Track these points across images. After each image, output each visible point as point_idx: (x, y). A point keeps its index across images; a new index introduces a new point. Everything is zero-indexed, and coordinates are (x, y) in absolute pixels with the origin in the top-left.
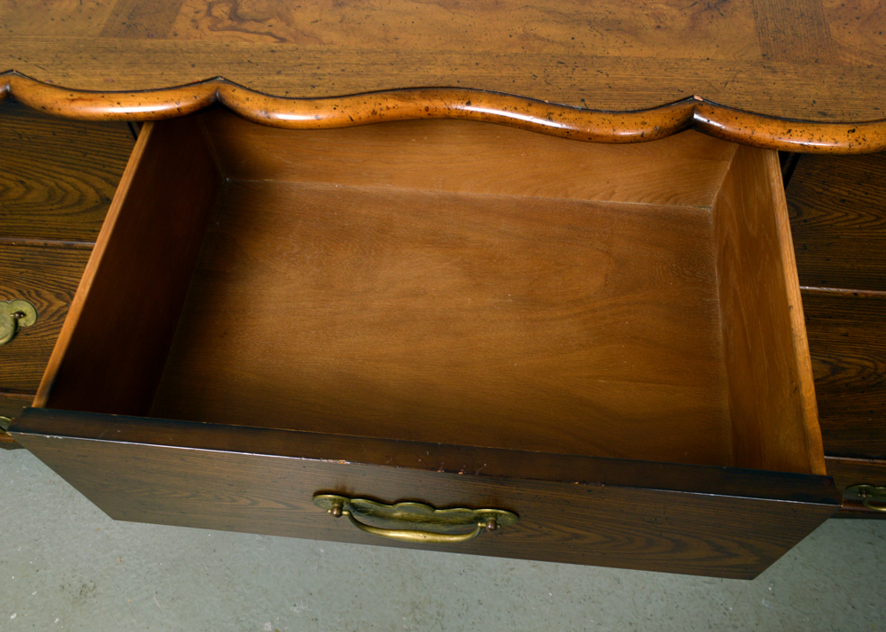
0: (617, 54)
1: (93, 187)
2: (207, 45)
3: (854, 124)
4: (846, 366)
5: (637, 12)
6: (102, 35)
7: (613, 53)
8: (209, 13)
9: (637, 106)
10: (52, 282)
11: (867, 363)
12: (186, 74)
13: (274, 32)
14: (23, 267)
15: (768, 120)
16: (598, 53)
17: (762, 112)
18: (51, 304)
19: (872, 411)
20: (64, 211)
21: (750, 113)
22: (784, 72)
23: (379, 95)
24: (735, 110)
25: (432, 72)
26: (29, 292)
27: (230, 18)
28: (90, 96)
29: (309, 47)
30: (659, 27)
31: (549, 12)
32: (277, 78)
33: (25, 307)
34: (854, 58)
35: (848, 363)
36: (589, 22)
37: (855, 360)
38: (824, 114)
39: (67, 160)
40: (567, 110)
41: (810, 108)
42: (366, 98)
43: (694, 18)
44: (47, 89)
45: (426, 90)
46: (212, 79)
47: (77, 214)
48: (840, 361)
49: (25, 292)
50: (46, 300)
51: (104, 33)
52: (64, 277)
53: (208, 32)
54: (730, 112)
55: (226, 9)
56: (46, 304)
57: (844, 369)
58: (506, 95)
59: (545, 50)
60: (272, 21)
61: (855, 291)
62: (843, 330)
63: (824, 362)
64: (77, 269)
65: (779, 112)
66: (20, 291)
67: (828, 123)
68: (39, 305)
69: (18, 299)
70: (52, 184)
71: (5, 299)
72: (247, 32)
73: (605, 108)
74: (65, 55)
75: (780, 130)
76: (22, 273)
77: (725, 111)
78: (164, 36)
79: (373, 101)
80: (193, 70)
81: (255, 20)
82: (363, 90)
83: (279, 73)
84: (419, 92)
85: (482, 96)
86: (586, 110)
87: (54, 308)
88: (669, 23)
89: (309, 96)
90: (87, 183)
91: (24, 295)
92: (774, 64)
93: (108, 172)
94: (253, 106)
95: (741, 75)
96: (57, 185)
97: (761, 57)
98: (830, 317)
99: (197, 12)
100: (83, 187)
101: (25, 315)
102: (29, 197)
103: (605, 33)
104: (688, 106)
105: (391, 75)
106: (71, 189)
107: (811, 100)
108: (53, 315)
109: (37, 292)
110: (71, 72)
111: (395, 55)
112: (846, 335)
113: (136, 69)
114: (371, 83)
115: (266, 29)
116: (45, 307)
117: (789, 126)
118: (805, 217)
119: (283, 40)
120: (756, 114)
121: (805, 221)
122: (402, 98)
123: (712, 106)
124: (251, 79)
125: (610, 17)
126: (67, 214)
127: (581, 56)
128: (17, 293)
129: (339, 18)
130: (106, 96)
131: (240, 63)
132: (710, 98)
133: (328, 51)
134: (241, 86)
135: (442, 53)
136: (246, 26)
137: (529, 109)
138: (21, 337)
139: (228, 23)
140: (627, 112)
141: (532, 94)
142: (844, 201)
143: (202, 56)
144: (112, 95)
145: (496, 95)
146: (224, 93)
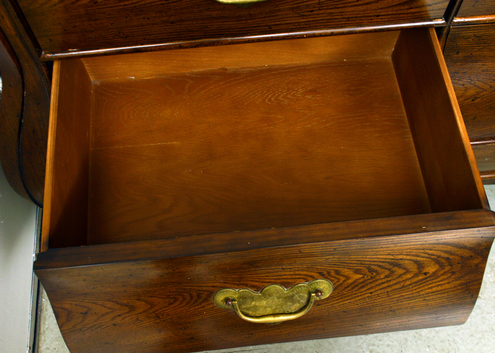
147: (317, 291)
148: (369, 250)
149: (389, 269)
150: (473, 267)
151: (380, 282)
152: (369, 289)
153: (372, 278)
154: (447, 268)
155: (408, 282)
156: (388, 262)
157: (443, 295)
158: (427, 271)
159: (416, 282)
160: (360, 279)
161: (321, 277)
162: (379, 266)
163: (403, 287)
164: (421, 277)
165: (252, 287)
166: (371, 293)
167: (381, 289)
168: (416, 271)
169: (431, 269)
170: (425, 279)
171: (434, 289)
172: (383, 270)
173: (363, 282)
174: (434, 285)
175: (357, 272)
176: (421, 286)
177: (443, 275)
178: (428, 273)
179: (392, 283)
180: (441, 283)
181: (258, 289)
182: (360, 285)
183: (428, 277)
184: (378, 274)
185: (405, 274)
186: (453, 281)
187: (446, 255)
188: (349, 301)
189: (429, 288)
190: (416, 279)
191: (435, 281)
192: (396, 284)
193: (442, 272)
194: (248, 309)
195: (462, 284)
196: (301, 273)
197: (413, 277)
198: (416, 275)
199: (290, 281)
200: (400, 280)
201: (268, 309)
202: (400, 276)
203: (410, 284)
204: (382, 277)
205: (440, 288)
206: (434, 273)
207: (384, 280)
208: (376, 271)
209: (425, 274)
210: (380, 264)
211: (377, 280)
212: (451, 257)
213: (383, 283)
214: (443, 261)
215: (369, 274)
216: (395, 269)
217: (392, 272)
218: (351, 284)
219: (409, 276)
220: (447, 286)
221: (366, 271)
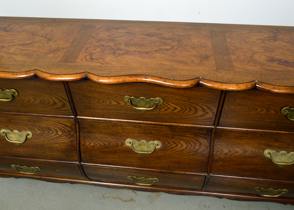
0: (182, 68)
1: (52, 99)
2: (84, 65)
3: (238, 84)
4: (248, 151)
5: (187, 59)
6: (59, 62)
7: (181, 68)
8: (85, 58)
9: (186, 79)
10: (38, 126)
11: (253, 150)
12: (79, 71)
13: (100, 62)
14: (30, 121)
15: (217, 83)
16: (177, 68)
17: (216, 81)
18: (37, 132)
19: (256, 164)
20: (44, 106)
21: (213, 81)
22: (221, 72)
23: (125, 76)
24: (209, 80)
25: (138, 71)
26: (31, 129)
27: (90, 59)
28: (56, 75)
29: (109, 65)
30: (192, 62)
31: (166, 59)
32: (101, 72)
33: (30, 133)
34: (238, 69)
35: (248, 150)
36: (176, 61)
37: (250, 149)
38: (230, 81)
39: (47, 92)
40: (169, 80)
41: (227, 80)
42: (122, 77)
43: (200, 61)
44: (45, 74)
45: (136, 75)
46: (85, 72)
47: (47, 107)
48: (246, 149)
49: (30, 128)
50: (35, 131)
51: (60, 62)
53: (85, 62)
54: (208, 81)
55: (89, 57)
56: (35, 132)
57: (247, 151)
58: (155, 76)
59: (165, 67)
60: (100, 60)
61: (247, 129)
62: (246, 141)
63: (242, 149)
64: (45, 122)
65: (220, 81)
66: (29, 128)
67: (231, 83)
68: (33, 132)
69: (28, 130)
70: (42, 99)
71: (24, 130)
72: (94, 62)
73: (179, 79)
74: (50, 66)
75: (220, 85)
76: (30, 123)
77: (207, 81)
78: (74, 63)
79: (123, 77)
80: (81, 70)
81: (96, 60)
82: (121, 75)
83: (101, 71)
84: (134, 76)
85: (149, 77)
86: (174, 80)
87: (37, 133)
88: (194, 62)
89: (108, 76)
90: (51, 98)
91: (30, 129)
92: (219, 71)
93: (57, 96)
94: (95, 78)
95: (211, 73)
96: (43, 99)
97: (216, 69)
98: (242, 137)
99: (82, 58)
100: (50, 99)
101: (29, 135)
102: (35, 102)
103: (179, 64)
104: (198, 79)
105: (128, 72)
106: (46, 100)
107: (227, 78)
109: (33, 128)
110: (51, 70)
111: (129, 68)
112: (247, 142)
113: (67, 69)
114: (123, 74)
115: (99, 62)
117: (222, 84)
118: (231, 108)
119: (102, 64)
120: (214, 81)
121: (231, 109)
122: (130, 77)
123: (204, 80)
124: (94, 72)
125: (181, 60)
126: (44, 107)
127: (173, 68)
128: (28, 129)
129: (116, 59)
130: (59, 75)
131: (92, 69)
132: (203, 78)
133: (113, 66)
134: (92, 74)
135: (140, 67)
136: (94, 61)
137: (161, 80)
138: (27, 141)
139: (90, 60)
140: (184, 80)
141: (161, 76)
142: (239, 104)
143: (83, 67)
144: (60, 75)
145: (153, 76)
146: (88, 75)
147: (28, 135)
149: (48, 131)
150: (72, 135)
151: (46, 135)
152: (43, 137)
153: (43, 133)
154: (65, 134)
155: (54, 137)
156: (47, 128)
157: (65, 144)
159: (56, 137)
160: (40, 133)
161: (29, 130)
162: (45, 129)
163: (53, 138)
165: (11, 129)
166: (44, 139)
167: (46, 138)
168: (55, 133)
169: (60, 133)
170: (59, 137)
171: (62, 141)
172: (46, 131)
173: (41, 134)
174: (62, 139)
175: (39, 130)
176: (58, 139)
177: (64, 136)
179: (49, 136)
180: (64, 139)
181: (12, 131)
182: (40, 135)
183: (60, 136)
184: (45, 132)
185: (52, 133)
186: (67, 139)
187: (63, 129)
188: (38, 141)
191: (62, 138)
192: (50, 137)
193: (63, 135)
194: (9, 137)
195: (70, 141)
196: (23, 127)
197: (55, 135)
198: (56, 135)
199: (21, 129)
200: (51, 135)
201: (15, 138)
202: (51, 134)
203: (55, 138)
204: (46, 133)
205: (63, 141)
206: (61, 135)
207: (47, 135)
208: (44, 131)
209: (58, 135)
210: (45, 128)
211: (45, 134)
212: (65, 130)
213: (47, 136)
214: (63, 131)
215: (42, 131)
216: (49, 131)
217: (49, 132)
218: (38, 134)
219: (54, 134)
220: (66, 141)
221: (41, 130)
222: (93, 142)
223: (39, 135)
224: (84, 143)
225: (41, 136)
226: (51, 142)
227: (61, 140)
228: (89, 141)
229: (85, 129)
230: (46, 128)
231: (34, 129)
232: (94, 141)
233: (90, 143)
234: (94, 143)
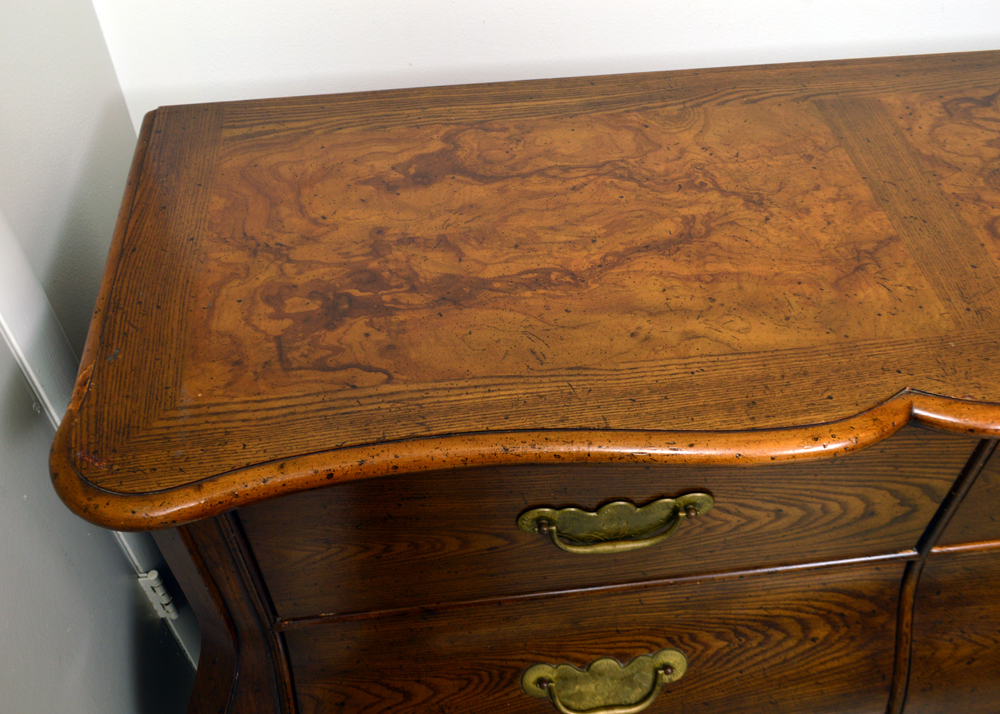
1: (868, 502)
6: (960, 327)
10: (714, 621)
18: (707, 647)
20: (800, 535)
26: (681, 638)
33: (674, 657)
49: (676, 638)
50: (702, 643)
52: (733, 612)
56: (701, 648)
66: (669, 639)
68: (692, 651)
69: (664, 649)
70: (817, 507)
71: (645, 652)
87: (711, 652)
90: (864, 500)
91: (673, 642)
96: (823, 507)
100: (854, 504)
101: (672, 668)
102: (771, 526)
108: (708, 661)
109: (691, 636)
116: (698, 652)
126: (801, 538)
128: (664, 642)
147: (666, 667)
148: (734, 601)
149: (763, 633)
150: (879, 629)
151: (752, 653)
152: (737, 665)
153: (740, 646)
154: (843, 631)
155: (791, 654)
156: (761, 621)
157: (843, 675)
158: (816, 635)
159: (802, 654)
160: (724, 648)
161: (670, 645)
162: (749, 627)
163: (785, 661)
164: (808, 646)
165: (576, 661)
166: (741, 672)
167: (754, 665)
168: (800, 635)
169: (821, 632)
170: (814, 648)
171: (829, 665)
172: (755, 634)
173: (728, 654)
174: (828, 658)
175: (719, 636)
176: (810, 659)
177: (838, 641)
178: (817, 638)
179: (769, 654)
180: (837, 655)
181: (586, 665)
182: (725, 659)
183: (818, 646)
184: (748, 639)
185: (784, 640)
186: (854, 652)
187: (839, 610)
188: (711, 685)
189: (822, 663)
190: (801, 649)
191: (829, 651)
192: (774, 656)
193: (836, 637)
194: (570, 697)
195: (866, 657)
196: (641, 637)
197: (796, 646)
198: (801, 642)
199: (627, 651)
200: (779, 649)
201: (599, 697)
202: (779, 643)
203: (795, 657)
204: (754, 644)
205: (836, 663)
206: (826, 639)
207: (757, 651)
208: (745, 636)
209: (814, 640)
210: (749, 623)
211: (748, 650)
212: (847, 612)
213: (756, 655)
214: (837, 619)
215: (736, 640)
216: (772, 631)
217: (768, 637)
218: (712, 656)
219: (791, 643)
220: (846, 660)
221: (732, 635)
222: (970, 641)
223: (720, 659)
224: (927, 654)
225: (729, 661)
226: (775, 677)
227: (823, 660)
228: (951, 640)
229: (938, 593)
230: (755, 624)
231: (693, 638)
232: (974, 637)
233: (957, 647)
234: (975, 643)
